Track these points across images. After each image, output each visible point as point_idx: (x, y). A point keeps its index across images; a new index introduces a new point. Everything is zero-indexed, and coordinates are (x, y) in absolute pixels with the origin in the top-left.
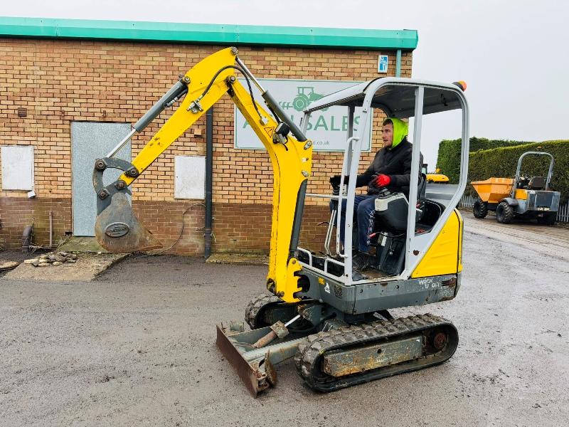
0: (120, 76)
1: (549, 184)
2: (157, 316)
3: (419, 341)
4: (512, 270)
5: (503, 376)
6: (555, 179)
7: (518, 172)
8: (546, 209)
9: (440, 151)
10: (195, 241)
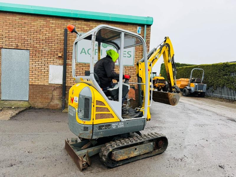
0: (25, 29)
1: (203, 81)
2: (38, 136)
3: (152, 144)
4: (189, 114)
5: (185, 158)
6: (205, 79)
7: (191, 76)
8: (201, 91)
9: (161, 67)
10: (57, 103)
